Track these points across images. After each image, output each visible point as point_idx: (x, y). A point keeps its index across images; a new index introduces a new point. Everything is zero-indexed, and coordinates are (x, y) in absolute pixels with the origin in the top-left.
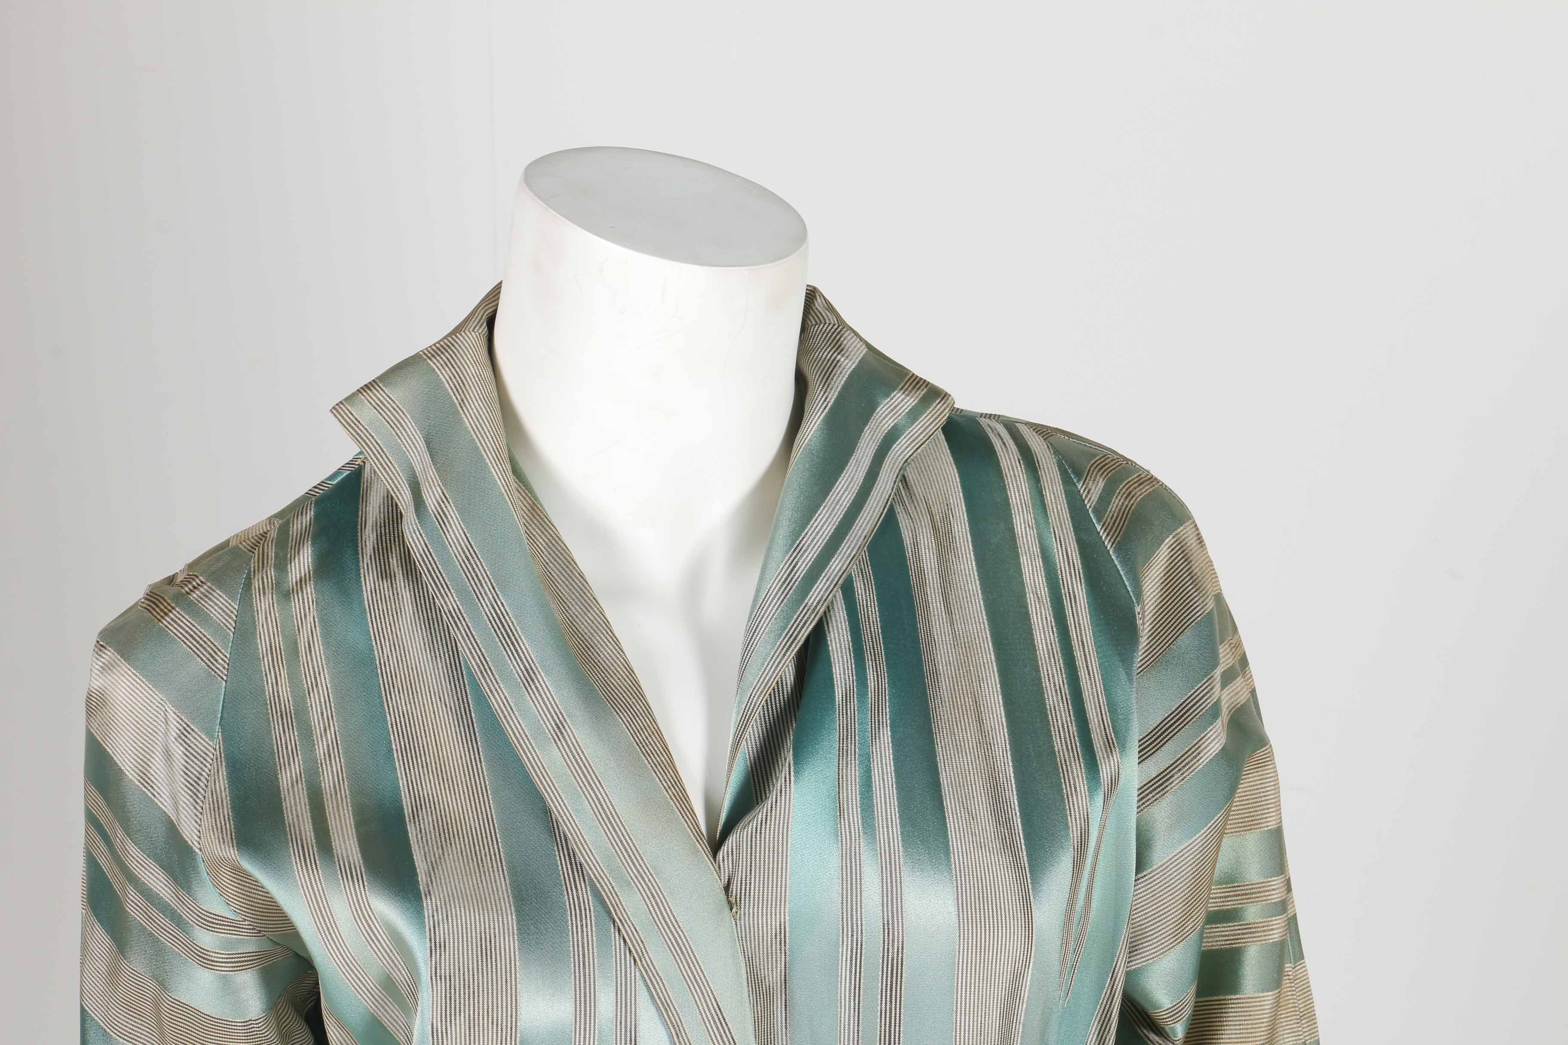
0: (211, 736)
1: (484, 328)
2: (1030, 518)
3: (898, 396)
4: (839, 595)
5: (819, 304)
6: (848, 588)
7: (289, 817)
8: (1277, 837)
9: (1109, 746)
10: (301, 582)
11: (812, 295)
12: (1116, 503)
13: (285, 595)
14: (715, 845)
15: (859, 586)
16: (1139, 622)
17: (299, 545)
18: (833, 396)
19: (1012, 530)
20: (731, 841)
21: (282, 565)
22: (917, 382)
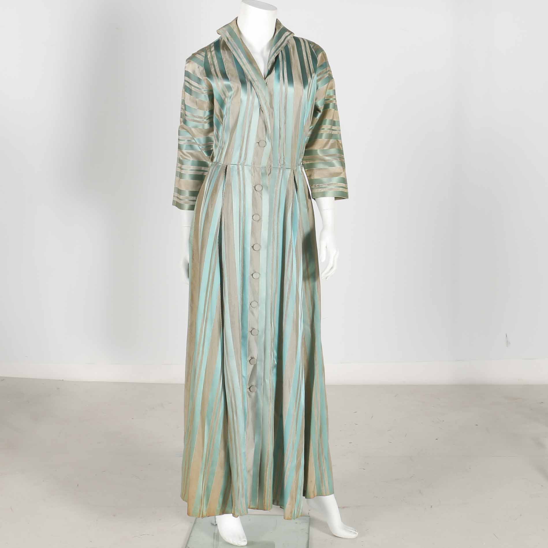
0: (202, 67)
1: (236, 21)
2: (304, 48)
3: (287, 32)
4: (280, 52)
5: (278, 20)
6: (281, 51)
7: (213, 74)
8: (335, 90)
9: (313, 72)
10: (213, 51)
11: (277, 19)
12: (315, 47)
13: (211, 52)
14: (265, 79)
15: (283, 52)
16: (318, 60)
17: (212, 46)
18: (280, 30)
19: (302, 49)
20: (267, 78)
21: (210, 49)
22: (289, 31)
